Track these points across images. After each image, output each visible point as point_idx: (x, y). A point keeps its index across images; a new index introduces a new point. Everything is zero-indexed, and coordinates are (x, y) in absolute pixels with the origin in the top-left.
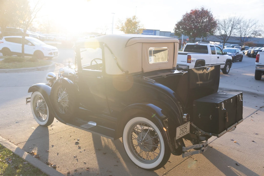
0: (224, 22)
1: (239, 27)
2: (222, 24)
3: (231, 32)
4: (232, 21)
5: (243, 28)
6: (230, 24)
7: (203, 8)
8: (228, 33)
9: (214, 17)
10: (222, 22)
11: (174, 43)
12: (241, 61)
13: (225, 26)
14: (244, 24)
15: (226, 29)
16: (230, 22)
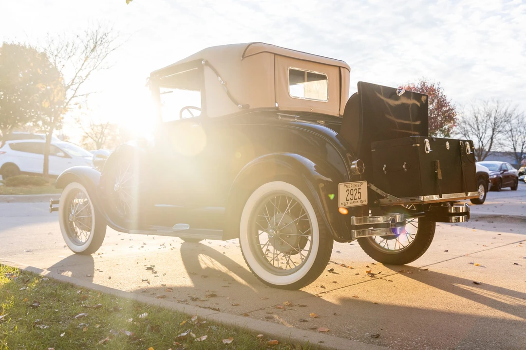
0: (475, 119)
1: (508, 128)
2: (471, 124)
3: (492, 138)
4: (493, 116)
5: (517, 131)
6: (489, 123)
7: (424, 81)
8: (486, 142)
9: (448, 100)
10: (471, 119)
11: (340, 67)
12: (514, 188)
13: (478, 127)
14: (518, 120)
15: (481, 132)
16: (488, 118)
